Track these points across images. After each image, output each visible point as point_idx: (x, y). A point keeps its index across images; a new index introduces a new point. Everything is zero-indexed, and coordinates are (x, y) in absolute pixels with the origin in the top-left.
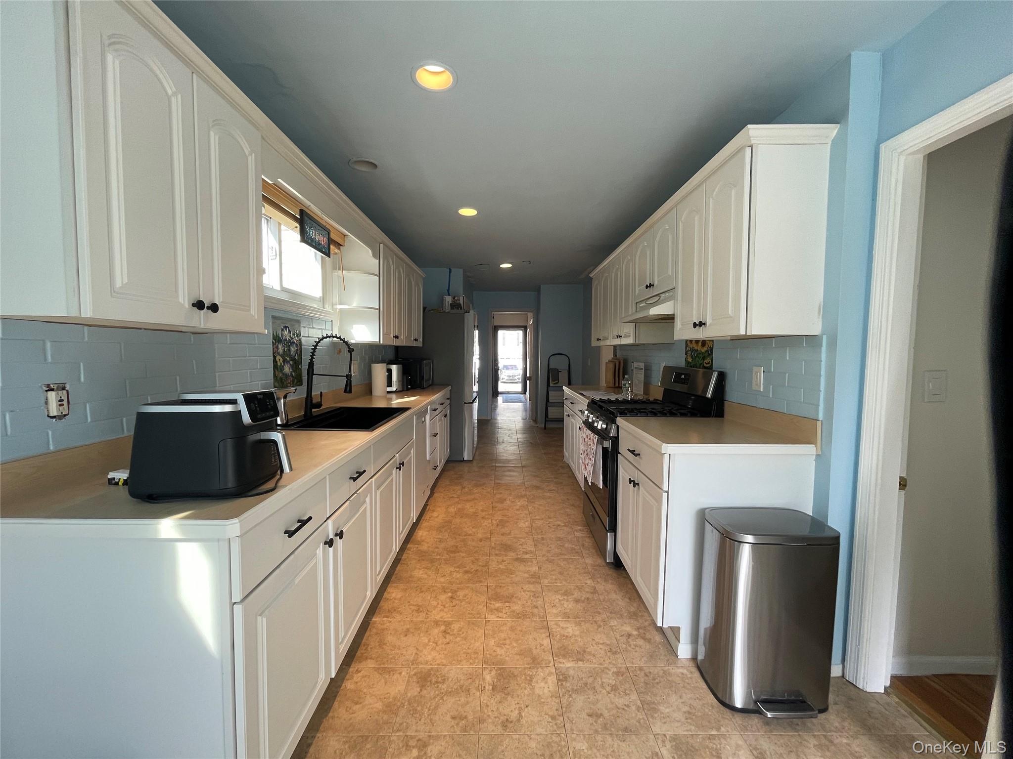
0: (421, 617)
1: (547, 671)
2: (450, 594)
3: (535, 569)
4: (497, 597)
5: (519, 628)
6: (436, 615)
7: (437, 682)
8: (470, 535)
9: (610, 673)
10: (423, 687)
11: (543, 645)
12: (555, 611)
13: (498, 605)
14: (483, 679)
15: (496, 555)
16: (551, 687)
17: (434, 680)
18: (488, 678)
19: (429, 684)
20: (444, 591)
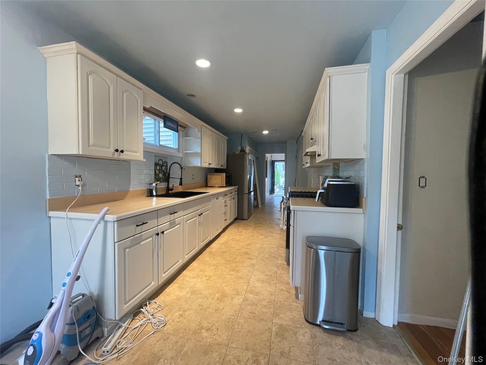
0: (201, 273)
1: (241, 297)
2: (215, 267)
3: (255, 262)
4: (234, 270)
5: (237, 282)
6: (207, 273)
7: (197, 294)
8: (233, 247)
9: (266, 301)
10: (192, 294)
11: (243, 288)
12: (254, 277)
13: (232, 273)
14: (215, 296)
15: (241, 256)
16: (239, 302)
17: (197, 293)
18: (217, 296)
19: (195, 294)
20: (214, 265)
